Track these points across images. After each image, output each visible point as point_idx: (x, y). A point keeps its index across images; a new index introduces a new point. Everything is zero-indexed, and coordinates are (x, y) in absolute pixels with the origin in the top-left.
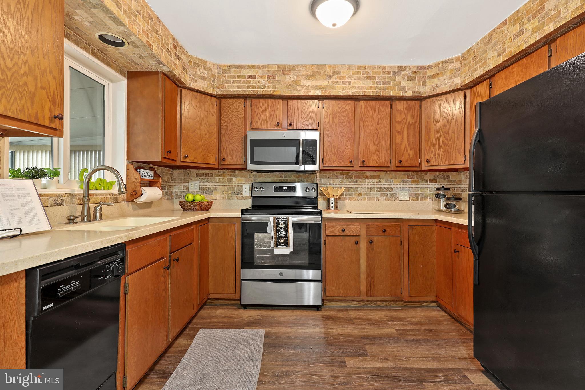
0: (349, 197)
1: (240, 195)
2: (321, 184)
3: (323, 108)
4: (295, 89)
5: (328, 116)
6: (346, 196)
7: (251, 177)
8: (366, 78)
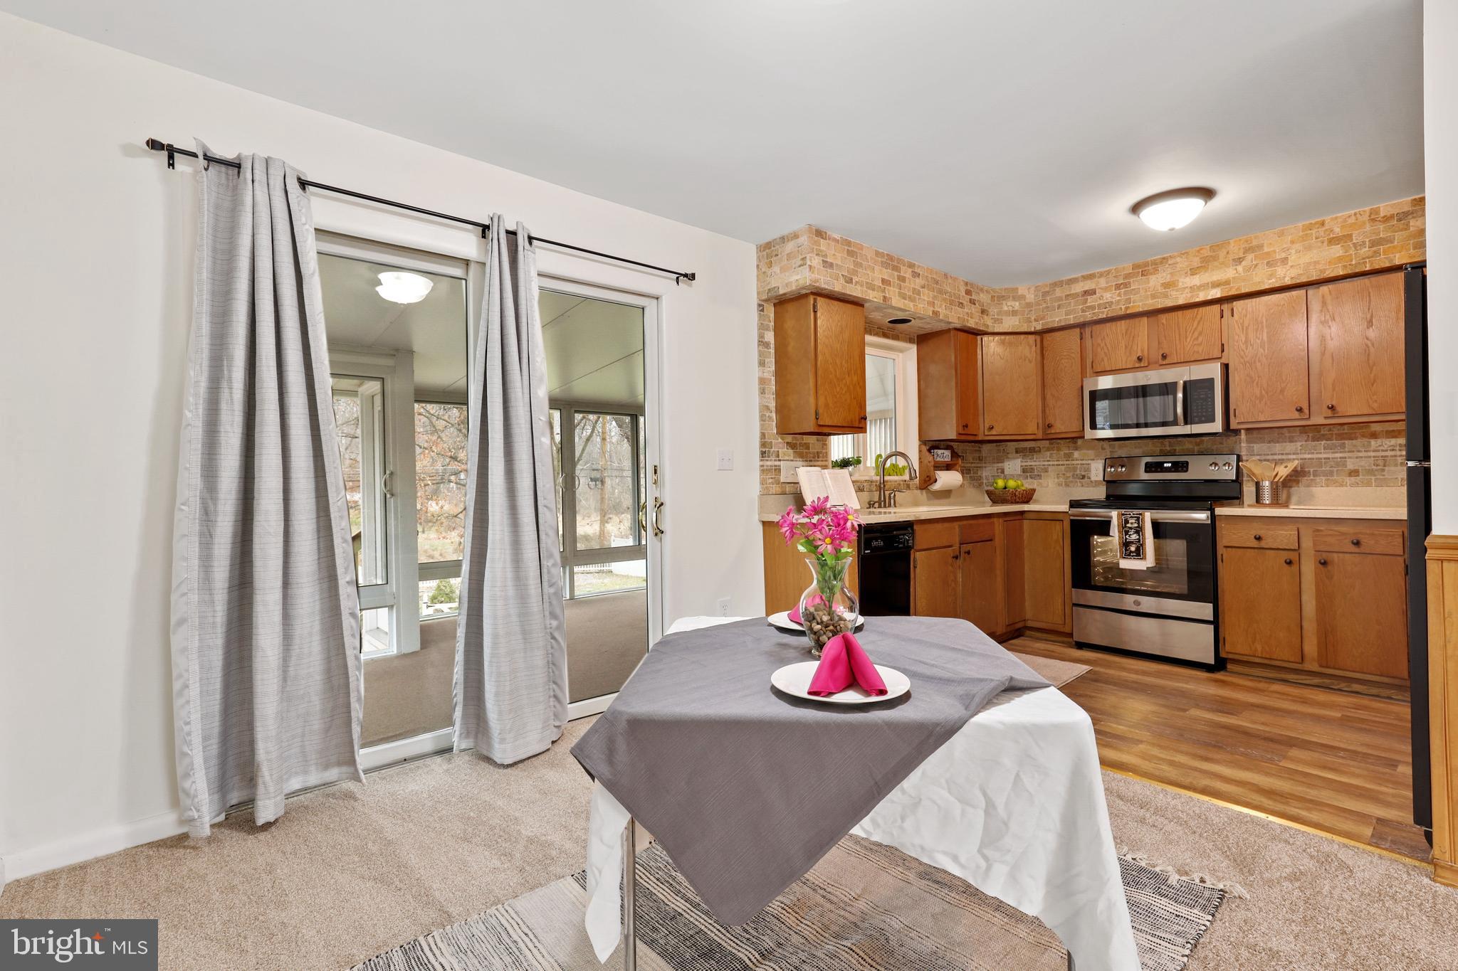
0: (1324, 478)
1: (1086, 479)
2: (1251, 455)
3: (1233, 316)
4: (1166, 296)
5: (1243, 329)
6: (1314, 476)
7: (1105, 449)
8: (1325, 244)
